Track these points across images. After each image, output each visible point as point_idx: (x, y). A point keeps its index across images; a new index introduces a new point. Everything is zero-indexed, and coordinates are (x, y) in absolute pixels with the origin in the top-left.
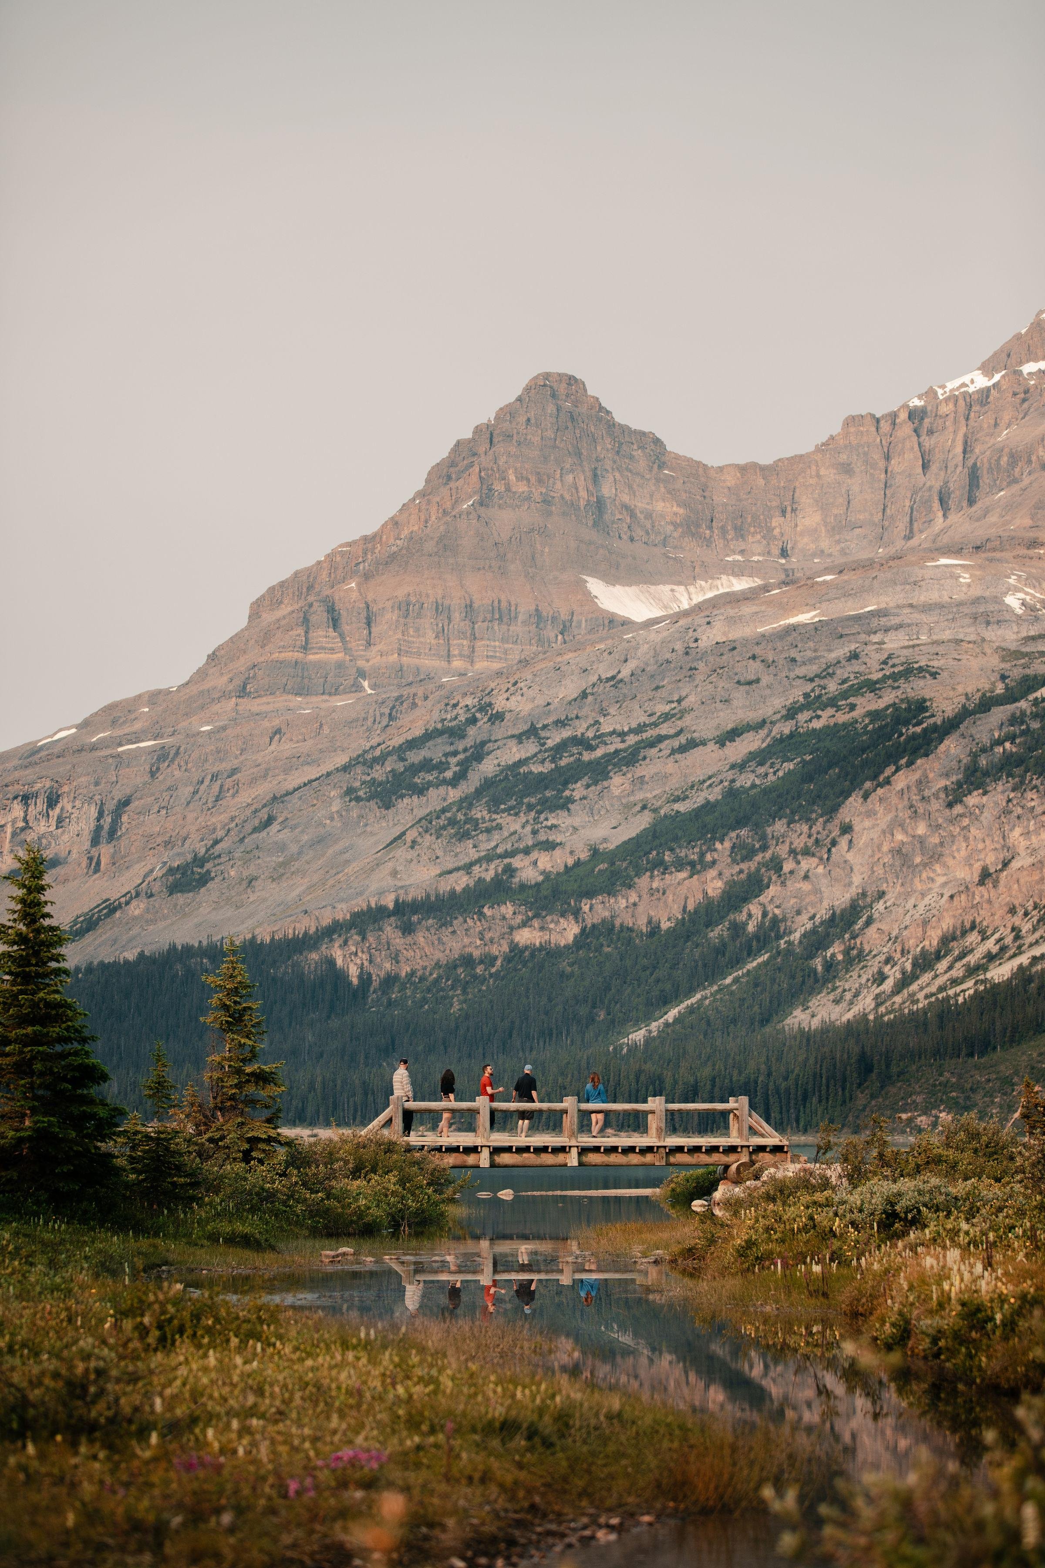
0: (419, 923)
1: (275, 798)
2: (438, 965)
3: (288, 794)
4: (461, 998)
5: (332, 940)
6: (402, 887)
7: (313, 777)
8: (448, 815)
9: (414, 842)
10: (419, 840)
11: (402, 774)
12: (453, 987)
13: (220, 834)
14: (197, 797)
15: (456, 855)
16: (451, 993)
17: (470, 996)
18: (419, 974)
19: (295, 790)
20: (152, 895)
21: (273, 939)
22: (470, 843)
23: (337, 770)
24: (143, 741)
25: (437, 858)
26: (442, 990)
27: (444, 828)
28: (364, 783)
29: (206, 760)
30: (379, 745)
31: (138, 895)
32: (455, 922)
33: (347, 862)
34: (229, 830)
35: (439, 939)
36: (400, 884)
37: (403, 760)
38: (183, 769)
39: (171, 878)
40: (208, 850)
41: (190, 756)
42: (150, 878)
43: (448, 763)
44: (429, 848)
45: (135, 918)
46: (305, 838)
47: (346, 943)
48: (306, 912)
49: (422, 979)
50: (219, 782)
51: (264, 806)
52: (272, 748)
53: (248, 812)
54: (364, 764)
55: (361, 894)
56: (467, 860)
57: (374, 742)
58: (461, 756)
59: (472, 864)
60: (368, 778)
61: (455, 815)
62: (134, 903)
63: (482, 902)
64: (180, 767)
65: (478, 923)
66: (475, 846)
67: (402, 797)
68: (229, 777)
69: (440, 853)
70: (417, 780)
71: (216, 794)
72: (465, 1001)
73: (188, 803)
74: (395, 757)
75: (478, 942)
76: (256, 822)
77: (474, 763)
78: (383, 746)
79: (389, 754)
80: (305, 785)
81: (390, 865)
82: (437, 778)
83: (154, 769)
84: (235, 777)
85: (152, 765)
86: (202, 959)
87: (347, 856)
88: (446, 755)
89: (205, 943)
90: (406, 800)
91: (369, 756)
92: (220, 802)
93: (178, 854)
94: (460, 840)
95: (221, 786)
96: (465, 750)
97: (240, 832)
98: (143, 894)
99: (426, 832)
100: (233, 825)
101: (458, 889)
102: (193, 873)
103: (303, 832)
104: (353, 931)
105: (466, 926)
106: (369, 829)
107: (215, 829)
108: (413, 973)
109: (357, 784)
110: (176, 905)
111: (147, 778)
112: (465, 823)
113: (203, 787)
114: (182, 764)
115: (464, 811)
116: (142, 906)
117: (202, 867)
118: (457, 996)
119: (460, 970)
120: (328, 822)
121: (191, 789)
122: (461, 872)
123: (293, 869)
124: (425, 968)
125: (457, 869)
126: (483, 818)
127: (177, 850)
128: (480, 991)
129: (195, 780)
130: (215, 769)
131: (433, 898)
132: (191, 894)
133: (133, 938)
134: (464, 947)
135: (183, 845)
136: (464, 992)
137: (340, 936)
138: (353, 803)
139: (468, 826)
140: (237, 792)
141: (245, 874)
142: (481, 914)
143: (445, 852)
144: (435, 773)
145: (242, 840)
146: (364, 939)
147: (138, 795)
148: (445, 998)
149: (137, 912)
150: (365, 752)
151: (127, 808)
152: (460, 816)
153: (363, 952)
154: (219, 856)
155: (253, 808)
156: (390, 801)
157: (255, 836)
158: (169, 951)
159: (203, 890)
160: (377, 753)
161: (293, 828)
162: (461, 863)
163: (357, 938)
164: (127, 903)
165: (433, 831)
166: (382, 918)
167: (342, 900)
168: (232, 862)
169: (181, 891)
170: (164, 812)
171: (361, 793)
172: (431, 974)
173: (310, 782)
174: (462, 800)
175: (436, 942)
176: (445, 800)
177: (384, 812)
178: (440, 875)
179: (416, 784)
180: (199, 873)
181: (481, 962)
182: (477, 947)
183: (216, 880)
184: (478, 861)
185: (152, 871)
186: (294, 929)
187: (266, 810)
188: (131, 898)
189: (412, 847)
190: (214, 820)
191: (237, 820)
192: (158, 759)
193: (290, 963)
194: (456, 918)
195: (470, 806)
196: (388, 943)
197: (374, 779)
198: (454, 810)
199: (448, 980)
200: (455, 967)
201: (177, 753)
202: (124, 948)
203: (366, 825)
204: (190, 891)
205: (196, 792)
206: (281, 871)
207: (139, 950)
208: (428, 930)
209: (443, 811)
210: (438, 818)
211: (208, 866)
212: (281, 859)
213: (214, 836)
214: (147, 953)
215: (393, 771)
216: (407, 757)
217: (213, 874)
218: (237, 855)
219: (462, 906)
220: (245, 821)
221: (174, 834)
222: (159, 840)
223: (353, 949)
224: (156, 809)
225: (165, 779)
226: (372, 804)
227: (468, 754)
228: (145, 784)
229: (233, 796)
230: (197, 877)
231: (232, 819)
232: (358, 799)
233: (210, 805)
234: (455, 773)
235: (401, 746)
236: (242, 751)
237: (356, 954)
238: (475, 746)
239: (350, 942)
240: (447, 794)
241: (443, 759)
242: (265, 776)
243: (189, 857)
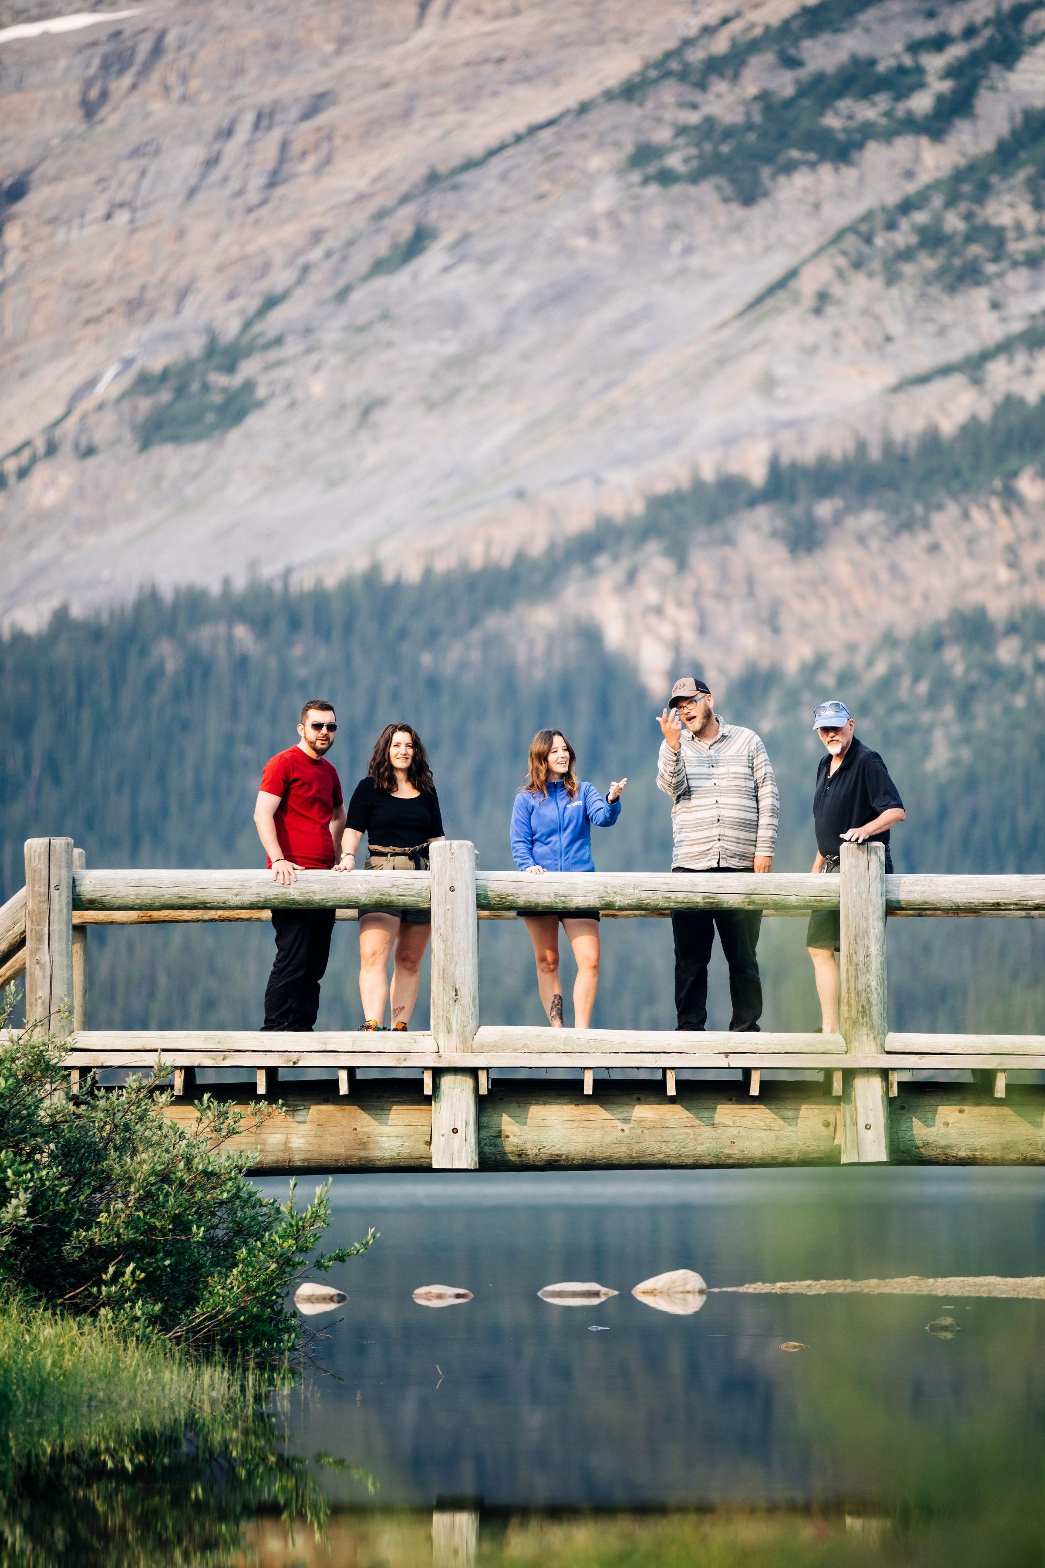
0: (838, 519)
1: (433, 179)
2: (889, 640)
3: (471, 164)
4: (956, 730)
5: (592, 572)
6: (789, 424)
7: (541, 117)
8: (921, 217)
9: (823, 298)
10: (837, 290)
11: (789, 103)
12: (933, 701)
13: (281, 279)
14: (216, 174)
15: (942, 331)
16: (926, 717)
17: (981, 725)
18: (837, 663)
19: (492, 153)
20: (90, 451)
21: (428, 572)
22: (980, 297)
23: (609, 95)
24: (58, 14)
25: (888, 339)
26: (901, 707)
27: (907, 255)
28: (682, 130)
29: (239, 71)
30: (725, 21)
31: (52, 449)
32: (939, 520)
33: (636, 355)
34: (306, 269)
35: (894, 569)
36: (782, 413)
37: (791, 62)
38: (176, 94)
39: (145, 405)
40: (247, 325)
41: (193, 56)
42: (88, 403)
43: (919, 70)
44: (866, 312)
45: (44, 516)
46: (519, 288)
47: (631, 577)
48: (520, 495)
49: (845, 679)
50: (277, 134)
51: (405, 199)
52: (425, 34)
53: (361, 217)
54: (683, 76)
55: (673, 442)
56: (971, 346)
57: (711, 14)
58: (957, 51)
59: (986, 356)
60: (693, 118)
61: (938, 219)
62: (41, 474)
63: (1013, 461)
64: (167, 89)
65: (1003, 521)
66: (995, 306)
67: (789, 168)
68: (306, 116)
69: (896, 326)
70: (832, 121)
71: (270, 165)
72: (966, 739)
73: (192, 192)
74: (769, 57)
75: (1003, 574)
76: (382, 246)
77: (995, 70)
78: (736, 26)
79: (754, 46)
80: (518, 139)
81: (754, 363)
82: (888, 114)
83: (94, 94)
84: (321, 119)
85: (88, 84)
86: (230, 627)
87: (637, 337)
88: (915, 47)
89: (240, 584)
90: (801, 179)
91: (696, 56)
92: (280, 191)
93: (168, 337)
94: (952, 290)
95: (284, 145)
96: (970, 32)
97: (337, 272)
98: (66, 449)
99: (858, 264)
100: (315, 254)
101: (948, 427)
102: (205, 388)
103: (512, 271)
104: (653, 547)
105: (967, 530)
106: (695, 261)
107: (265, 269)
108: (819, 663)
109: (662, 135)
110: (158, 479)
111: (74, 121)
112: (969, 239)
113: (233, 147)
114: (173, 79)
115: (963, 206)
116: (65, 480)
117: (231, 369)
118: (945, 724)
119: (952, 654)
120: (581, 242)
121: (195, 153)
122: (957, 380)
123: (486, 375)
124: (852, 648)
125: (945, 371)
126: (1019, 227)
127: (161, 324)
128: (1008, 709)
129: (210, 126)
130: (265, 97)
131: (875, 454)
132: (200, 449)
133: (42, 570)
134: (964, 587)
135: (178, 311)
136: (964, 709)
137: (615, 558)
138: (653, 189)
139: (975, 250)
140: (328, 160)
141: (353, 390)
142: (1010, 495)
143: (910, 321)
144: (883, 101)
145: (342, 295)
146: (682, 565)
147: (48, 168)
148: (907, 730)
149: (50, 499)
150: (687, 42)
151: (19, 207)
152: (953, 222)
153: (680, 604)
154: (278, 341)
155: (372, 206)
156: (756, 181)
157: (379, 283)
158: (139, 606)
159: (234, 436)
160: (720, 45)
161: (486, 260)
162: (955, 355)
163: (663, 565)
164: (23, 473)
165: (876, 265)
166: (732, 510)
167: (622, 461)
168: (314, 358)
169: (176, 439)
170: (122, 218)
171: (674, 161)
172: (870, 663)
173: (534, 130)
174: (959, 176)
175: (884, 576)
176: (909, 175)
177: (738, 212)
178: (899, 388)
179: (828, 132)
180: (224, 390)
181: (1012, 628)
182: (999, 589)
183: (277, 405)
184: (1005, 347)
185: (91, 384)
186: (488, 543)
187: (409, 210)
188: (34, 460)
189: (818, 311)
190: (263, 240)
191: (330, 242)
192: (105, 66)
193: (476, 635)
194: (940, 507)
195: (983, 191)
196: (750, 581)
197: (709, 122)
198: (937, 201)
199: (917, 678)
200: (938, 644)
201: (157, 51)
202: (14, 598)
203: (688, 250)
204: (197, 438)
205: (212, 162)
206: (453, 380)
207: (55, 602)
208: (861, 539)
209: (906, 206)
210: (891, 226)
211: (248, 368)
212: (451, 349)
213: (263, 286)
214: (77, 611)
215: (764, 97)
216: (805, 56)
217: (261, 392)
218: (331, 335)
219: (957, 473)
220: (350, 243)
221: (153, 279)
222: (111, 297)
223: (652, 596)
224: (99, 208)
225: (123, 125)
226: (706, 191)
227: (978, 43)
228: (68, 137)
229: (318, 171)
230: (217, 398)
231: (317, 236)
232: (666, 178)
233: (253, 196)
234: (940, 99)
235: (786, 25)
236: (343, 42)
237: (659, 611)
238: (998, 21)
239: (644, 578)
240: (917, 159)
241: (907, 61)
242: (406, 115)
243: (196, 345)
